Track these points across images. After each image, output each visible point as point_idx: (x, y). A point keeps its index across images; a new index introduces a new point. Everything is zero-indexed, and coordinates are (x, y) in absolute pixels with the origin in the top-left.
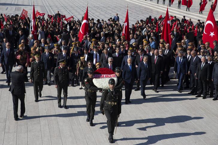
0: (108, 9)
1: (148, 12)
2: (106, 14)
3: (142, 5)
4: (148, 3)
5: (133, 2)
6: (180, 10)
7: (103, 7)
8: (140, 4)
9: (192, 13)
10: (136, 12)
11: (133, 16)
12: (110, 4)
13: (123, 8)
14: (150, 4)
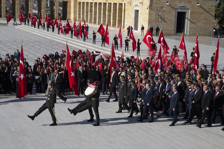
0: (13, 44)
1: (59, 47)
2: (10, 50)
3: (54, 39)
4: (62, 38)
5: (44, 36)
6: (95, 46)
7: (7, 41)
8: (52, 39)
9: (107, 49)
10: (46, 47)
11: (42, 52)
12: (16, 38)
13: (32, 43)
14: (63, 38)
